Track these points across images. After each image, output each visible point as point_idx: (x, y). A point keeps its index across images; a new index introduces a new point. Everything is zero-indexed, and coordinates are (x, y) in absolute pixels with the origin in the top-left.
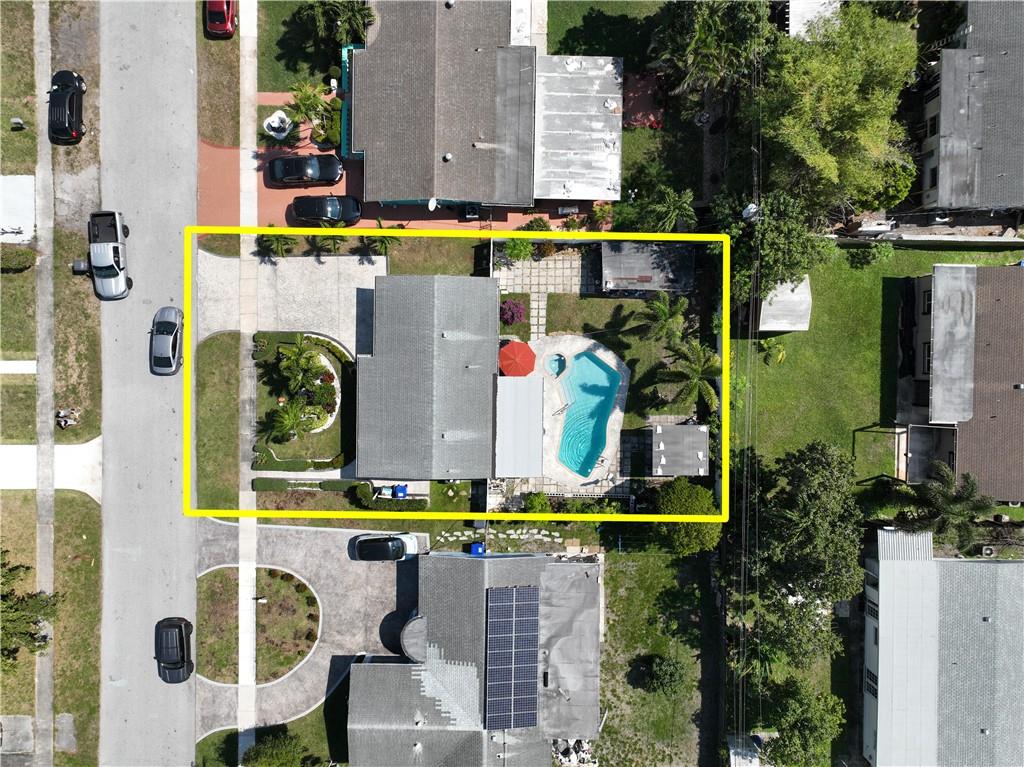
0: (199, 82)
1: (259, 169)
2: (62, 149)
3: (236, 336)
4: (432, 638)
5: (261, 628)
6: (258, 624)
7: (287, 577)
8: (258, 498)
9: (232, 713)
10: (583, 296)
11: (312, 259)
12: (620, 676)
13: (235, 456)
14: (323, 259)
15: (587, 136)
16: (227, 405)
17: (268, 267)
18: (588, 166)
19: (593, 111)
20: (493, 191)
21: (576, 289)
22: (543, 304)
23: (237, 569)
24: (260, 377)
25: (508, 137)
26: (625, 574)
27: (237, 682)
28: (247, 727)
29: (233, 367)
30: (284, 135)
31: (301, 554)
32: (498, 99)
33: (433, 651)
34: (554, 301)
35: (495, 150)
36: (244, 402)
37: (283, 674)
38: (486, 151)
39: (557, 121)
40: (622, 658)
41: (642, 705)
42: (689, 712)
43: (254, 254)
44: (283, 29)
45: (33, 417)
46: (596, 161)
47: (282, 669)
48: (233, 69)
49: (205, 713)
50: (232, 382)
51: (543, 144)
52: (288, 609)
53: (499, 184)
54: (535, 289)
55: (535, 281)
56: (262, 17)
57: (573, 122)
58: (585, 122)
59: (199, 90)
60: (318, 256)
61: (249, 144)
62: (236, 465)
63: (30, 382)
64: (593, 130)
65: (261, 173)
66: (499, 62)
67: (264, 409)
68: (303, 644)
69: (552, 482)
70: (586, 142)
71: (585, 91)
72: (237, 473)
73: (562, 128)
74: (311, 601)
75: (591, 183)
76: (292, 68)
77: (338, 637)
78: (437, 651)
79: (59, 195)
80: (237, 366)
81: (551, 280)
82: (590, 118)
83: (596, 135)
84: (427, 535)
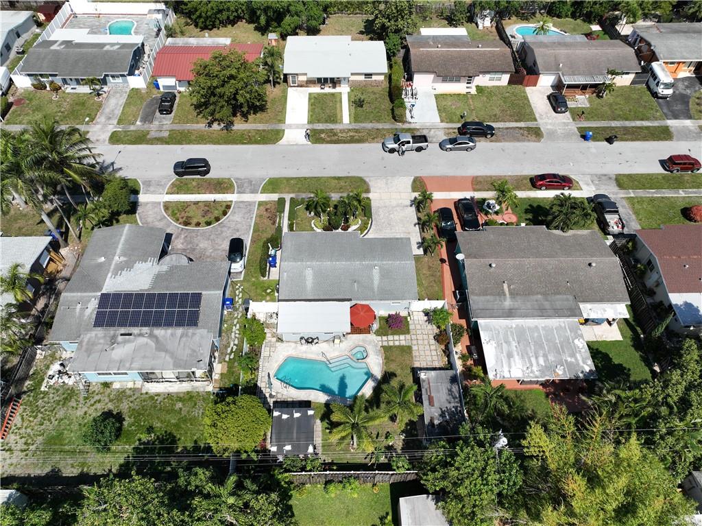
0: (505, 176)
1: (465, 199)
3: (368, 191)
4: (174, 268)
5: (196, 203)
6: (199, 202)
7: (225, 213)
8: (275, 201)
10: (413, 369)
12: (110, 406)
13: (299, 191)
16: (328, 188)
17: (409, 203)
18: (510, 356)
19: (551, 358)
20: (477, 295)
21: (417, 364)
22: (403, 343)
23: (233, 193)
25: (516, 303)
26: (194, 407)
27: (167, 194)
28: (139, 198)
29: (350, 190)
31: (238, 220)
32: (540, 296)
33: (165, 268)
35: (505, 295)
36: (330, 194)
37: (166, 213)
38: (503, 290)
39: (536, 334)
40: (124, 407)
41: (80, 425)
43: (415, 198)
44: (547, 207)
45: (322, 123)
46: (515, 361)
47: (170, 212)
51: (517, 325)
52: (205, 213)
53: (482, 298)
54: (414, 337)
55: (420, 337)
56: (549, 199)
57: (539, 345)
58: (541, 353)
59: (501, 176)
60: (419, 224)
62: (293, 192)
63: (339, 121)
64: (537, 358)
65: (463, 199)
66: (565, 296)
69: (271, 353)
70: (527, 354)
71: (564, 352)
73: (532, 338)
74: (208, 224)
75: (498, 358)
77: (183, 236)
78: (164, 270)
81: (421, 348)
82: (545, 356)
83: (533, 360)
84: (242, 279)
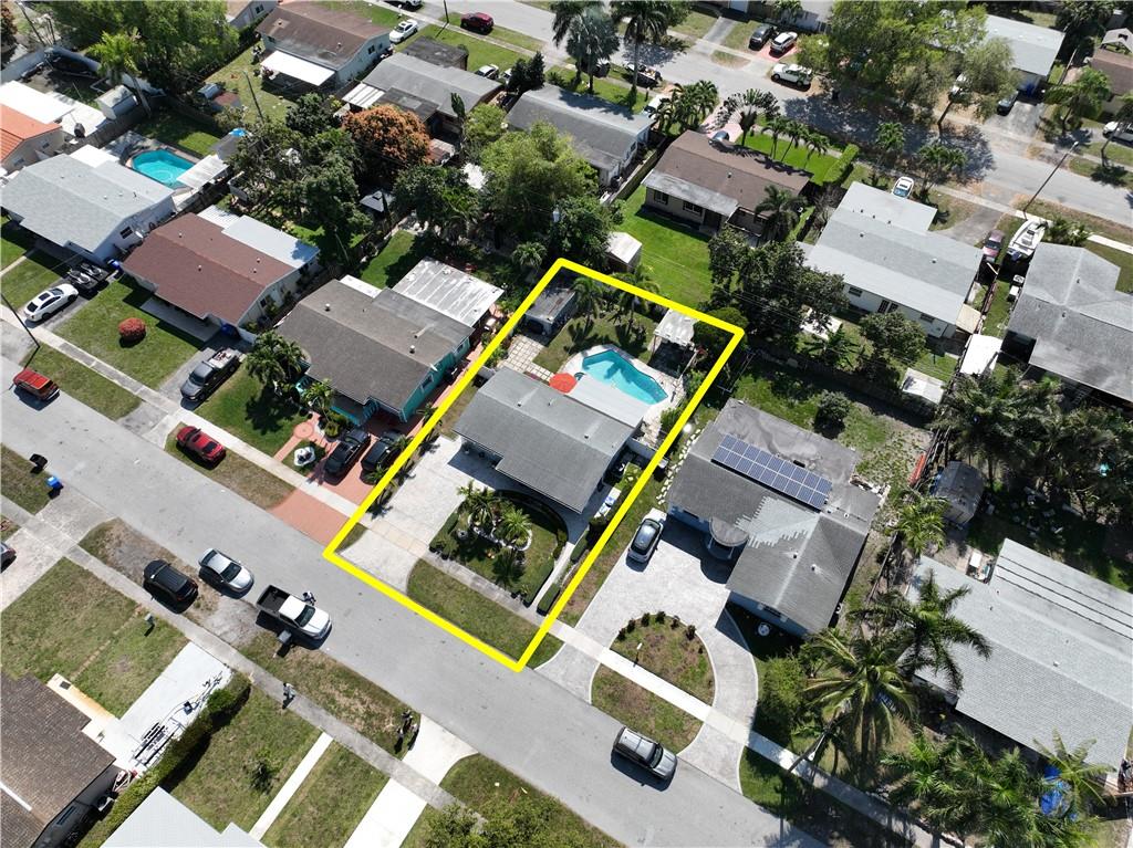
0: (233, 489)
1: (320, 483)
2: (191, 609)
3: (421, 563)
4: (732, 520)
5: (663, 673)
6: (659, 675)
7: (632, 626)
9: (729, 743)
10: (547, 345)
11: (407, 482)
13: (510, 614)
14: (412, 475)
15: (455, 288)
16: (466, 597)
17: (390, 513)
18: (472, 295)
19: (444, 280)
21: (540, 347)
22: (537, 367)
23: (602, 665)
24: (463, 562)
25: (424, 321)
27: (701, 723)
28: (747, 737)
29: (442, 577)
30: (313, 456)
32: (399, 316)
33: (742, 524)
34: (539, 361)
35: (427, 330)
36: (473, 584)
37: (713, 677)
38: (424, 334)
39: (436, 297)
41: (853, 439)
42: (869, 415)
43: (373, 518)
44: (249, 422)
45: (366, 764)
46: (473, 291)
47: (707, 676)
48: (246, 464)
49: (717, 770)
50: (452, 585)
51: (442, 309)
52: (658, 641)
54: (524, 367)
55: (519, 364)
56: (232, 429)
57: (442, 291)
58: (446, 286)
59: (239, 493)
60: (408, 476)
61: (299, 481)
62: (518, 617)
63: (336, 748)
64: (454, 285)
65: (324, 483)
66: (380, 306)
67: (489, 572)
68: (693, 645)
70: (458, 290)
71: (430, 279)
72: (524, 621)
73: (440, 298)
74: (661, 617)
76: (276, 428)
78: (743, 521)
79: (219, 633)
80: (443, 574)
81: (525, 356)
82: (447, 283)
83: (458, 285)
84: (653, 510)
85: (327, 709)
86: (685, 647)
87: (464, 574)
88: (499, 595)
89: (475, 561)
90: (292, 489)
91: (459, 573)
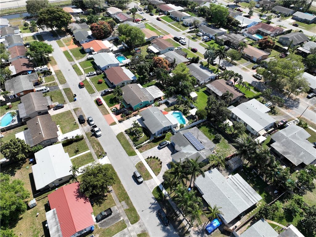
2: (82, 124)
6: (150, 167)
8: (138, 150)
9: (155, 184)
11: (128, 120)
14: (130, 119)
15: (156, 92)
21: (167, 107)
24: (129, 135)
27: (153, 178)
28: (159, 184)
30: (116, 110)
32: (143, 92)
36: (128, 139)
39: (152, 92)
44: (109, 101)
45: (93, 157)
46: (159, 93)
48: (104, 107)
49: (150, 186)
50: (125, 138)
52: (154, 162)
53: (149, 98)
56: (106, 101)
59: (100, 111)
61: (111, 113)
63: (90, 153)
67: (132, 139)
72: (133, 148)
74: (157, 159)
76: (113, 104)
79: (84, 129)
80: (124, 136)
85: (92, 147)
86: (158, 165)
87: (128, 137)
88: (131, 143)
89: (131, 136)
90: (109, 113)
91: (127, 137)
